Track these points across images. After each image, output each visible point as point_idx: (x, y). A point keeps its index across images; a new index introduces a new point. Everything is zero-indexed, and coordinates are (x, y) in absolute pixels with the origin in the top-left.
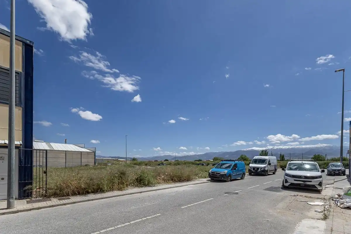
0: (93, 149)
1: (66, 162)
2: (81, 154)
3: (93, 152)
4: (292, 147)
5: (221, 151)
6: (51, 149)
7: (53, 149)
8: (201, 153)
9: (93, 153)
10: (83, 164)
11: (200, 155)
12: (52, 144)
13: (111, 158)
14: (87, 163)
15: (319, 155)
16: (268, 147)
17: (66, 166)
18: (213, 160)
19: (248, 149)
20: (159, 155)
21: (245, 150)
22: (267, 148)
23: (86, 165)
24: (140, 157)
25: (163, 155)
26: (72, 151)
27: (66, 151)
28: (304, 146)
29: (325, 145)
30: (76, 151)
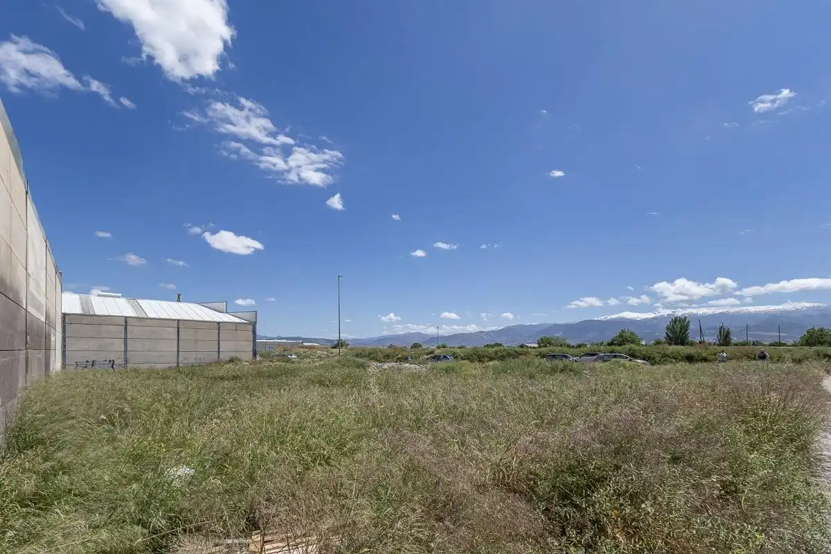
0: (250, 317)
1: (178, 351)
2: (219, 330)
3: (250, 323)
4: (721, 311)
5: (543, 322)
6: (141, 316)
7: (145, 316)
8: (494, 328)
9: (250, 328)
10: (225, 356)
11: (493, 332)
12: (143, 303)
13: (285, 341)
14: (233, 355)
15: (822, 330)
16: (659, 310)
17: (178, 364)
18: (539, 344)
19: (609, 318)
20: (392, 334)
21: (602, 318)
22: (658, 315)
23: (231, 361)
24: (351, 337)
25: (402, 333)
26: (194, 321)
27: (178, 320)
28: (752, 309)
29: (808, 305)
30: (206, 320)
